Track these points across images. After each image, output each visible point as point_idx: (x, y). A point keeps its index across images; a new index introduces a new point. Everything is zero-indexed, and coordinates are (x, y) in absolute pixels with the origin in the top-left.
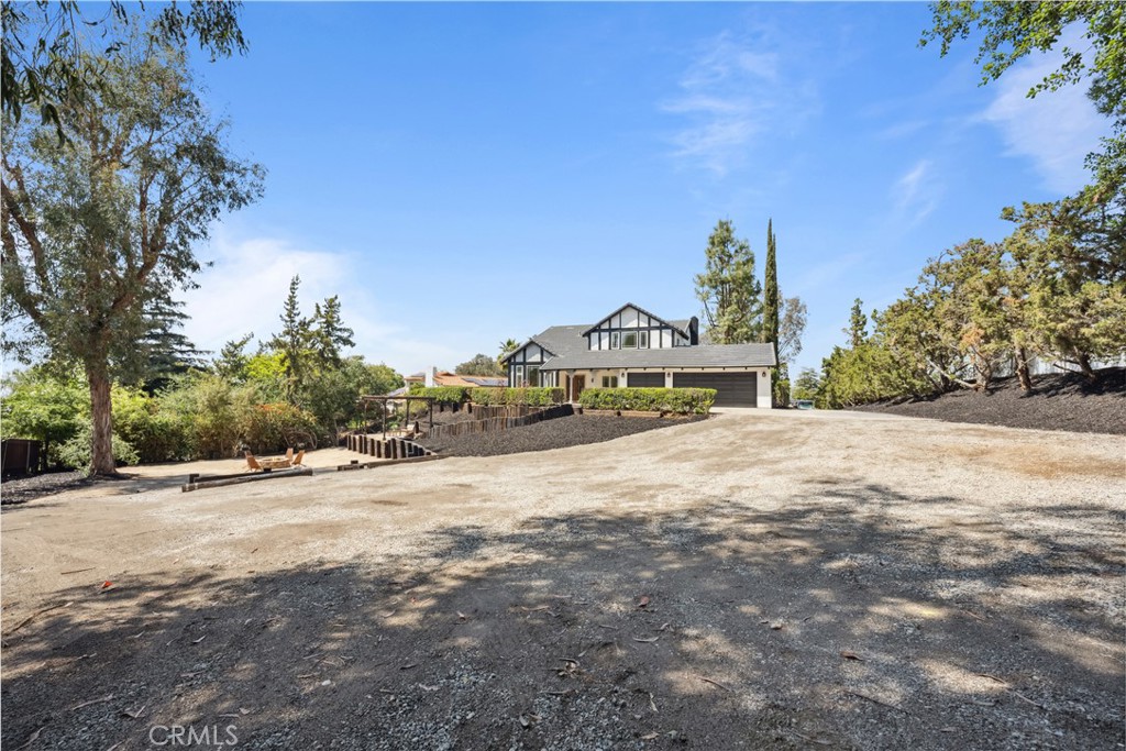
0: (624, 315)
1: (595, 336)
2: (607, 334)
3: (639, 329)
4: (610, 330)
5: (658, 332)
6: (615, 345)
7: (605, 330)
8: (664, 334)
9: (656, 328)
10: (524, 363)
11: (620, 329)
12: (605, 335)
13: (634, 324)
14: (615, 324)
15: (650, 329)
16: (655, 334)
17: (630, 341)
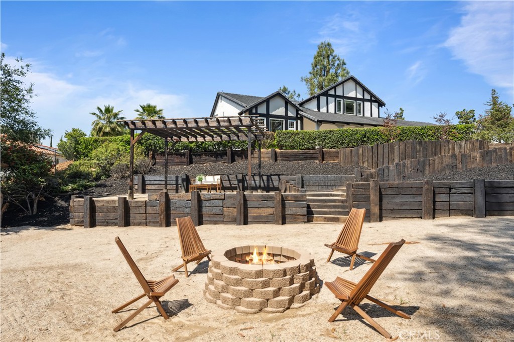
0: (346, 85)
1: (323, 99)
2: (334, 99)
3: (356, 99)
4: (335, 96)
5: (369, 103)
6: (339, 110)
7: (332, 96)
8: (373, 106)
9: (367, 100)
10: (267, 115)
11: (343, 97)
12: (331, 99)
13: (352, 94)
14: (339, 92)
15: (364, 100)
16: (367, 104)
17: (349, 109)
